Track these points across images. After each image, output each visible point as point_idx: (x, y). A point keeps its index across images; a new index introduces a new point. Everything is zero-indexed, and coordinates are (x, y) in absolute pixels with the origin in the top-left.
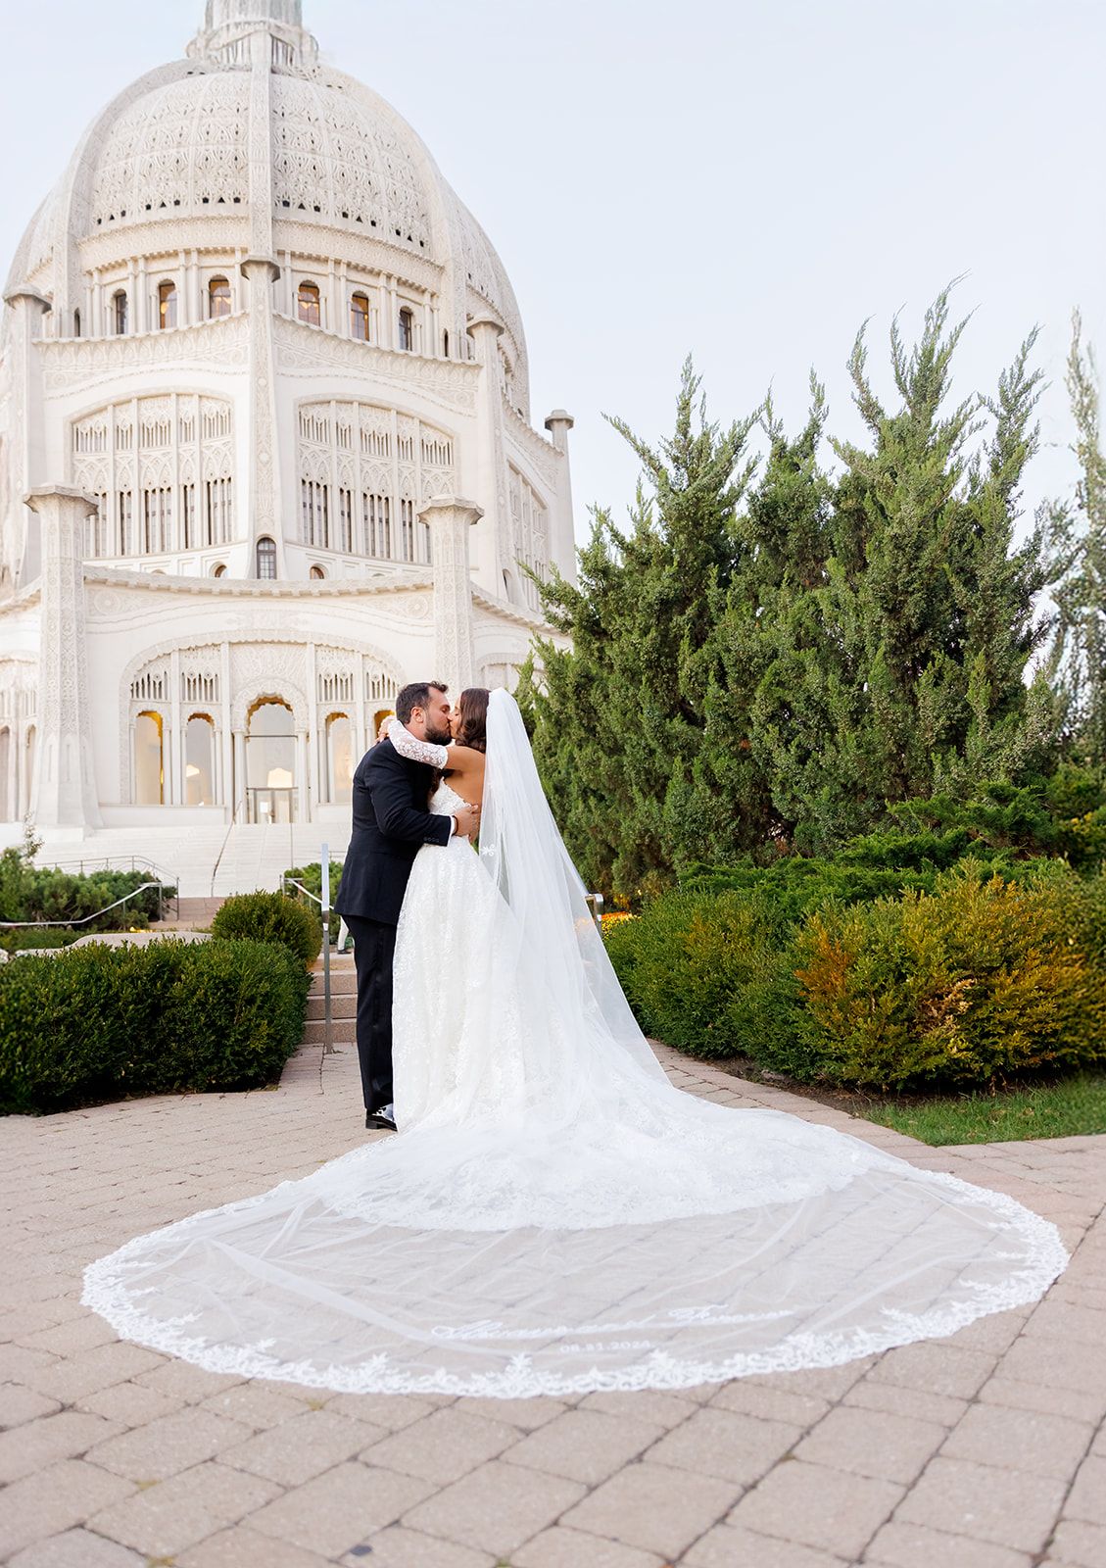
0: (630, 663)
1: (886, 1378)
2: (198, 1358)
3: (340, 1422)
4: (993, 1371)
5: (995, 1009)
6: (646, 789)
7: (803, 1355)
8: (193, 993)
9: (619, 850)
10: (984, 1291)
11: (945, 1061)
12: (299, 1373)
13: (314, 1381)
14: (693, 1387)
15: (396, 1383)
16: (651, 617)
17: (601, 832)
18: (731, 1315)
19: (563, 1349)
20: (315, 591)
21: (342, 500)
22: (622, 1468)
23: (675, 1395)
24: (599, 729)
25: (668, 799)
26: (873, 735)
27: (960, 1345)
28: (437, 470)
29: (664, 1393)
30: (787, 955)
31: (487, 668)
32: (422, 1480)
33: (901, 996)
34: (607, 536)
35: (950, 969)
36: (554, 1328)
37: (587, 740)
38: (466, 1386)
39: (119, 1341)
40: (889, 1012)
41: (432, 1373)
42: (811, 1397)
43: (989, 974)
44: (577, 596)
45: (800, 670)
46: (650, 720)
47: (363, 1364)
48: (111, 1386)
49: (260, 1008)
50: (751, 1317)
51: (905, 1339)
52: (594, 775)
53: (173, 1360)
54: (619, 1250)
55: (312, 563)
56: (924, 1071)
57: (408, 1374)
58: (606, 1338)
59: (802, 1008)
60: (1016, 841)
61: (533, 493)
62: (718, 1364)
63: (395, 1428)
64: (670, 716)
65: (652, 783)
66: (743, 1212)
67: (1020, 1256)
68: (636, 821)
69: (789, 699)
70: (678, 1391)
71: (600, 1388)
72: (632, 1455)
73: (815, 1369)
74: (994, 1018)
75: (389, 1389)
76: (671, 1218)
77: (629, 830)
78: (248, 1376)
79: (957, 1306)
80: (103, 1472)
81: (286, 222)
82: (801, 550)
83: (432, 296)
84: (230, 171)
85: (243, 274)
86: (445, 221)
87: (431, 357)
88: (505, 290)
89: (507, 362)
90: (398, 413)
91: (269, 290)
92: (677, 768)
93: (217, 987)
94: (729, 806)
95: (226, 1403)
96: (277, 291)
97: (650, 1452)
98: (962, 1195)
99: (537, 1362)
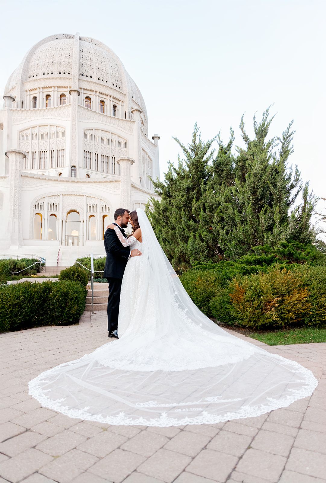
0: (178, 205)
1: (273, 421)
2: (67, 413)
3: (113, 435)
4: (303, 418)
5: (285, 306)
6: (182, 240)
7: (248, 413)
8: (55, 296)
9: (174, 257)
10: (295, 392)
11: (272, 321)
12: (98, 418)
13: (103, 421)
14: (217, 424)
15: (128, 422)
16: (184, 192)
17: (169, 251)
18: (224, 399)
19: (176, 411)
20: (87, 181)
21: (95, 157)
22: (201, 451)
23: (212, 426)
24: (169, 223)
25: (189, 243)
26: (248, 227)
27: (292, 410)
28: (122, 149)
29: (208, 425)
30: (226, 289)
31: (134, 204)
32: (141, 455)
33: (259, 302)
34: (173, 170)
35: (273, 294)
36: (173, 403)
37: (165, 226)
38: (149, 423)
39: (42, 407)
40: (256, 307)
41: (138, 419)
42: (252, 427)
43: (283, 296)
44: (164, 186)
45: (227, 208)
46: (184, 221)
47: (117, 415)
48: (42, 423)
49: (74, 301)
50: (230, 400)
51: (276, 408)
52: (168, 235)
53: (59, 414)
54: (187, 378)
55: (87, 174)
56: (265, 323)
57: (131, 419)
58: (189, 407)
59: (231, 304)
60: (288, 259)
61: (148, 156)
62: (223, 416)
63: (130, 437)
64: (189, 220)
65: (184, 238)
66: (221, 366)
67: (304, 381)
68: (179, 249)
69: (224, 216)
70: (213, 425)
71: (189, 424)
72: (203, 447)
73: (251, 417)
74: (285, 308)
75: (126, 424)
76: (200, 368)
77: (177, 251)
78: (83, 419)
79: (288, 397)
80: (42, 453)
81: (82, 80)
82: (227, 176)
83: (122, 102)
84: (67, 66)
85: (70, 94)
86: (126, 82)
87: (122, 119)
88: (142, 101)
89: (142, 121)
90: (112, 133)
91: (77, 98)
92: (191, 235)
93: (62, 295)
94: (206, 246)
95: (77, 429)
96: (79, 99)
97: (208, 446)
98: (283, 361)
99: (169, 415)
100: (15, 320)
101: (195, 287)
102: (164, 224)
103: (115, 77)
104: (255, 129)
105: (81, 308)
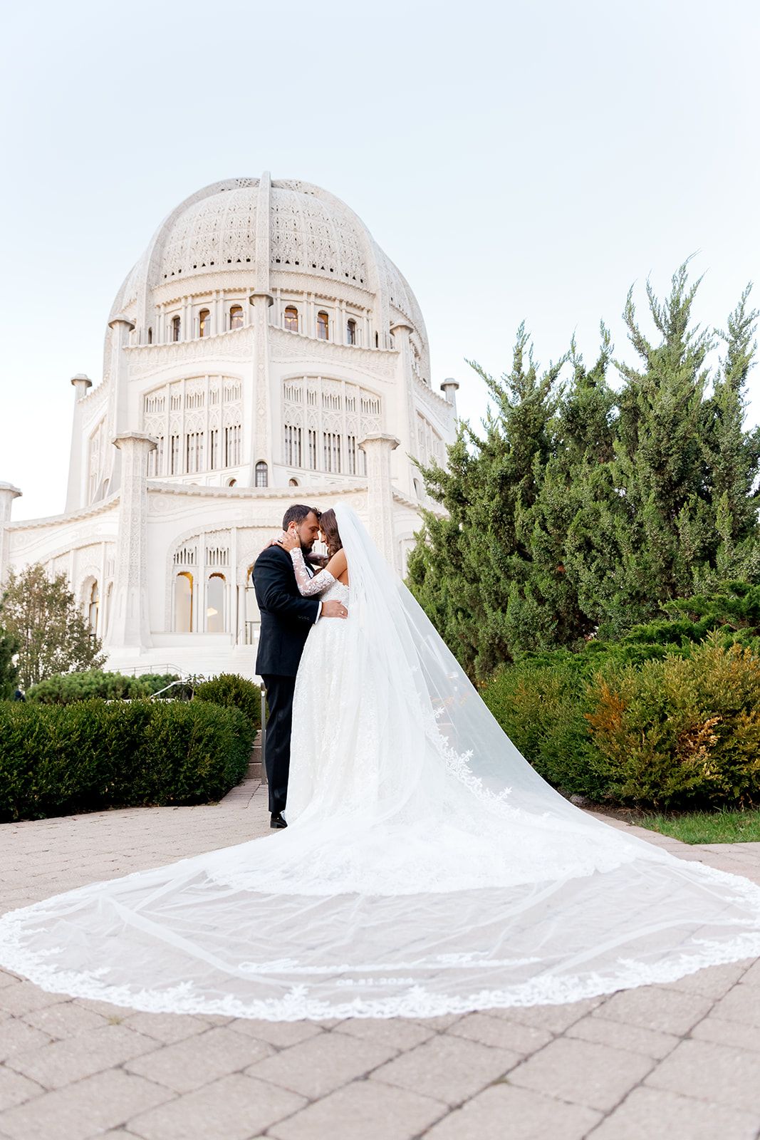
0: (482, 519)
1: (610, 1015)
2: (42, 981)
3: (126, 1035)
4: (709, 1012)
5: (738, 742)
6: (496, 606)
7: (540, 993)
8: (159, 734)
9: (478, 649)
10: (713, 947)
11: (700, 781)
12: (114, 995)
16: (495, 487)
17: (467, 637)
18: (489, 960)
19: (339, 983)
20: (292, 494)
21: (310, 438)
22: (348, 1083)
23: (419, 1023)
24: (463, 566)
25: (508, 609)
26: (647, 557)
27: (682, 990)
28: (371, 416)
29: (409, 1021)
30: (580, 704)
31: (403, 542)
32: (166, 1087)
33: (665, 731)
34: (467, 438)
35: (701, 710)
37: (456, 573)
38: (245, 1010)
40: (656, 744)
41: (222, 999)
42: (537, 1028)
43: (734, 716)
44: (447, 478)
45: (597, 514)
46: (495, 555)
49: (206, 745)
50: (506, 962)
51: (633, 983)
52: (460, 596)
53: (24, 981)
54: (416, 910)
55: (290, 477)
56: (686, 791)
57: (203, 998)
58: (377, 975)
59: (591, 742)
60: (752, 623)
61: (433, 430)
62: (465, 998)
63: (168, 1042)
64: (511, 554)
65: (500, 601)
67: (749, 922)
68: (488, 627)
69: (590, 535)
70: (424, 1020)
71: (357, 1015)
72: (360, 1072)
73: (548, 1005)
74: (737, 748)
77: (484, 633)
78: (74, 995)
79: (685, 957)
81: (278, 272)
82: (596, 438)
83: (368, 311)
84: (244, 244)
85: (251, 303)
86: (377, 267)
87: (367, 348)
88: (415, 307)
89: (416, 350)
90: (346, 383)
91: (266, 312)
92: (513, 588)
93: (175, 730)
94: (550, 613)
95: (43, 1017)
96: (272, 312)
97: (378, 1071)
98: (706, 876)
99: (311, 993)
100: (58, 789)
101: (513, 710)
102: (452, 570)
103: (350, 259)
104: (655, 315)
105: (221, 764)
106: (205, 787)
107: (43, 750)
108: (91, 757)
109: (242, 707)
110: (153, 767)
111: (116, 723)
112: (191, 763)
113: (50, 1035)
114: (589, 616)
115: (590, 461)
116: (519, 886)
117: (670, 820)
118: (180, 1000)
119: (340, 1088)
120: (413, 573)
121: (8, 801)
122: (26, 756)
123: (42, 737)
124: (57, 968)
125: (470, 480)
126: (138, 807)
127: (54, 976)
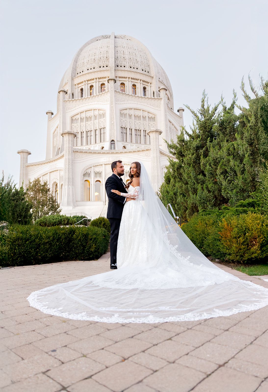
0: (189, 162)
1: (206, 324)
2: (44, 311)
3: (67, 325)
4: (236, 324)
6: (194, 193)
8: (78, 237)
9: (188, 208)
10: (244, 307)
12: (64, 315)
16: (194, 151)
17: (184, 203)
18: (174, 308)
19: (128, 314)
20: (124, 152)
21: (130, 131)
22: (127, 338)
23: (150, 325)
24: (183, 178)
25: (198, 194)
26: (246, 175)
27: (230, 318)
28: (152, 123)
29: (147, 324)
30: (217, 229)
31: (164, 168)
32: (78, 338)
33: (245, 238)
34: (184, 132)
37: (180, 181)
38: (100, 319)
40: (242, 242)
41: (94, 317)
42: (184, 327)
44: (177, 147)
45: (229, 161)
46: (193, 175)
47: (80, 314)
48: (22, 315)
49: (93, 241)
50: (179, 309)
51: (216, 316)
52: (182, 189)
55: (123, 146)
56: (252, 258)
57: (89, 316)
58: (140, 312)
59: (220, 242)
61: (175, 127)
62: (164, 319)
63: (79, 327)
64: (199, 175)
68: (191, 200)
69: (226, 168)
70: (151, 324)
71: (132, 322)
72: (131, 336)
77: (190, 202)
78: (53, 315)
79: (235, 309)
80: (7, 331)
81: (117, 70)
82: (230, 133)
83: (150, 84)
84: (105, 60)
85: (108, 82)
86: (154, 66)
87: (150, 97)
88: (168, 81)
89: (168, 97)
90: (143, 110)
91: (114, 85)
92: (199, 187)
93: (83, 236)
94: (212, 196)
95: (44, 320)
96: (115, 85)
97: (135, 336)
98: (250, 286)
99: (120, 316)
100: (47, 255)
101: (197, 230)
102: (179, 180)
103: (144, 64)
105: (98, 247)
106: (93, 255)
107: (41, 242)
108: (57, 245)
109: (106, 228)
110: (76, 248)
111: (64, 234)
112: (89, 247)
113: (46, 324)
114: (225, 197)
115: (227, 141)
116: (189, 288)
117: (246, 268)
118: (82, 317)
119: (125, 340)
120: (166, 180)
121: (31, 258)
122: (36, 244)
123: (41, 238)
124: (48, 307)
125: (185, 148)
126: (72, 261)
127: (47, 309)
